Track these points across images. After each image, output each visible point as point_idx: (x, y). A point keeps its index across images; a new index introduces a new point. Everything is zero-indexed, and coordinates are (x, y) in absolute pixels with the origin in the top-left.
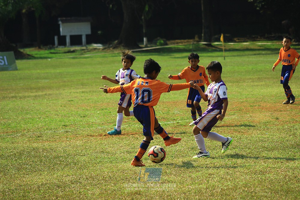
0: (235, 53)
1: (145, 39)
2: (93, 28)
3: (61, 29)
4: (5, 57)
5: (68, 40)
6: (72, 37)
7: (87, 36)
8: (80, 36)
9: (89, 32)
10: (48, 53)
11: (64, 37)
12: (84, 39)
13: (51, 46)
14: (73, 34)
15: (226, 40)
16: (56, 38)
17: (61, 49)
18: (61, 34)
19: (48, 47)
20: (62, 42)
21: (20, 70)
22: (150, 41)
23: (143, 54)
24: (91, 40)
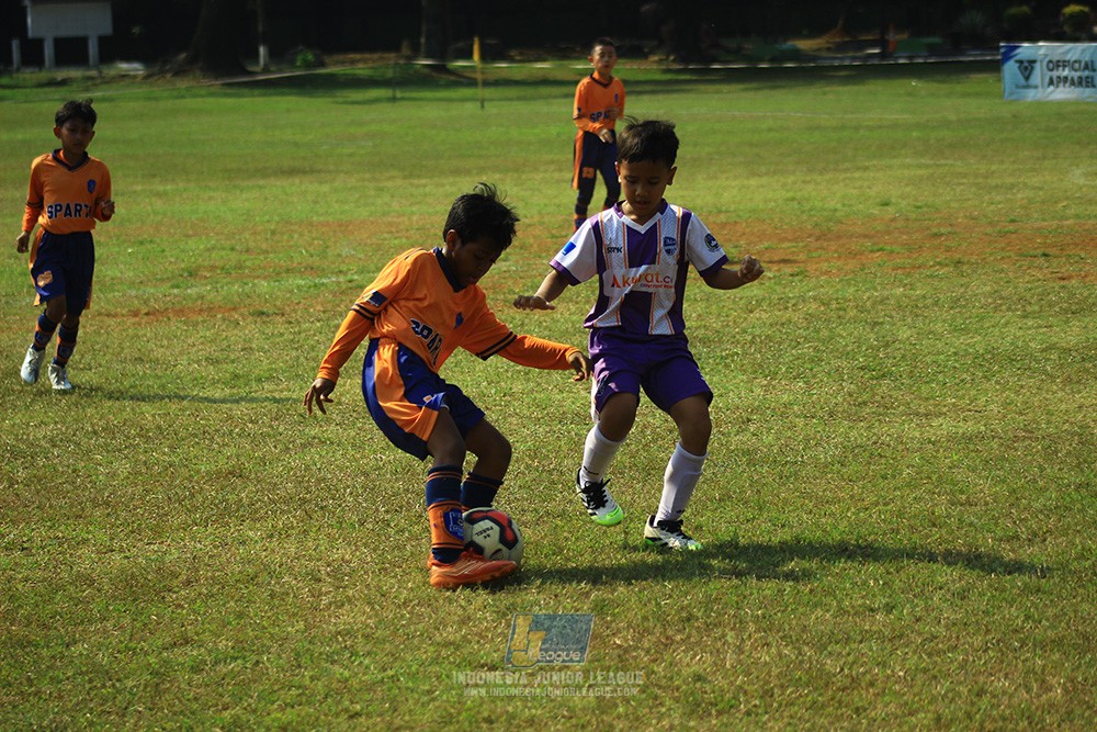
0: (513, 92)
1: (262, 50)
2: (117, 19)
3: (29, 20)
5: (49, 51)
6: (58, 42)
7: (102, 40)
8: (81, 43)
9: (107, 28)
11: (39, 43)
12: (93, 50)
13: (2, 67)
14: (63, 33)
15: (489, 55)
16: (15, 45)
17: (30, 75)
18: (30, 34)
20: (33, 56)
22: (277, 55)
23: (256, 92)
24: (112, 50)
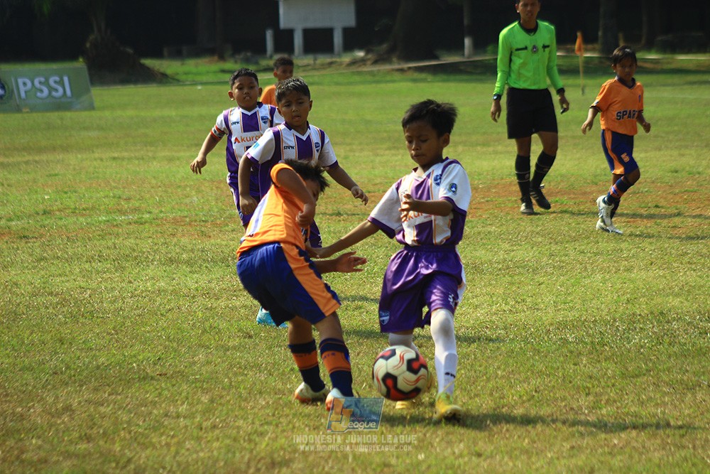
1: (467, 42)
2: (360, 13)
4: (66, 79)
5: (298, 40)
6: (307, 33)
7: (347, 32)
8: (329, 32)
9: (351, 21)
10: (215, 72)
11: (290, 33)
12: (338, 39)
13: (249, 54)
14: (311, 24)
16: (269, 35)
18: (283, 24)
19: (242, 56)
20: (284, 43)
21: (103, 108)
24: (353, 40)
